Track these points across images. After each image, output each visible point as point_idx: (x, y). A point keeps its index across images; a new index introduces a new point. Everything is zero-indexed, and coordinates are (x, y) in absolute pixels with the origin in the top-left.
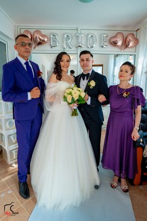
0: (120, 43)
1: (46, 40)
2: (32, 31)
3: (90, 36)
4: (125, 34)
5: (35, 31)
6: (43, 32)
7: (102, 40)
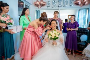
0: (80, 3)
1: (45, 4)
3: (65, 1)
5: (41, 1)
6: (44, 1)
7: (71, 2)
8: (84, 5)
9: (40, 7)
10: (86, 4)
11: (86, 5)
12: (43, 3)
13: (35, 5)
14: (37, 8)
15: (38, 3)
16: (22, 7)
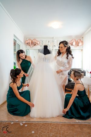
0: (74, 44)
1: (38, 43)
2: (32, 39)
4: (77, 40)
5: (34, 39)
6: (37, 39)
9: (33, 47)
10: (79, 45)
13: (27, 43)
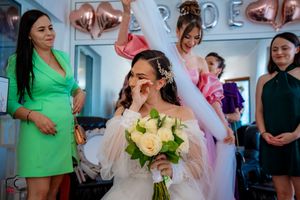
0: (269, 14)
1: (120, 19)
2: (95, 6)
3: (205, 6)
5: (101, 5)
7: (231, 11)
8: (288, 19)
9: (99, 35)
10: (294, 17)
11: (296, 19)
12: (111, 16)
13: (78, 23)
14: (84, 39)
15: (88, 15)
16: (12, 34)
